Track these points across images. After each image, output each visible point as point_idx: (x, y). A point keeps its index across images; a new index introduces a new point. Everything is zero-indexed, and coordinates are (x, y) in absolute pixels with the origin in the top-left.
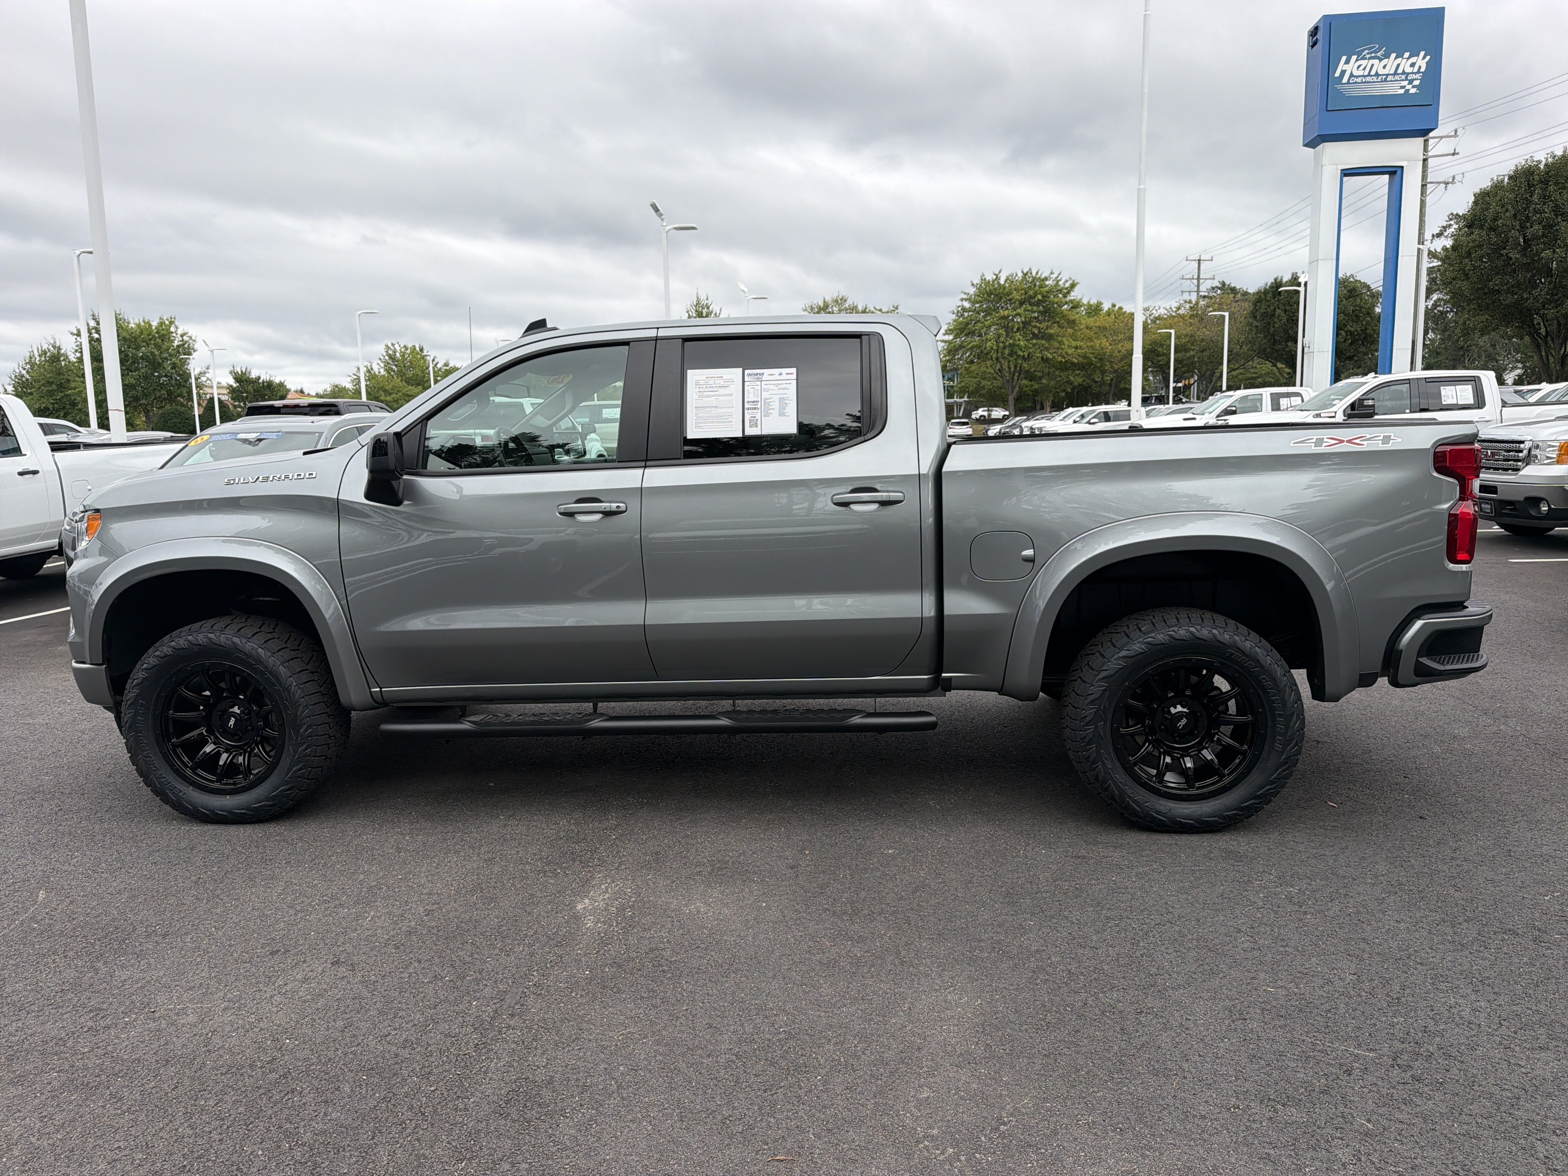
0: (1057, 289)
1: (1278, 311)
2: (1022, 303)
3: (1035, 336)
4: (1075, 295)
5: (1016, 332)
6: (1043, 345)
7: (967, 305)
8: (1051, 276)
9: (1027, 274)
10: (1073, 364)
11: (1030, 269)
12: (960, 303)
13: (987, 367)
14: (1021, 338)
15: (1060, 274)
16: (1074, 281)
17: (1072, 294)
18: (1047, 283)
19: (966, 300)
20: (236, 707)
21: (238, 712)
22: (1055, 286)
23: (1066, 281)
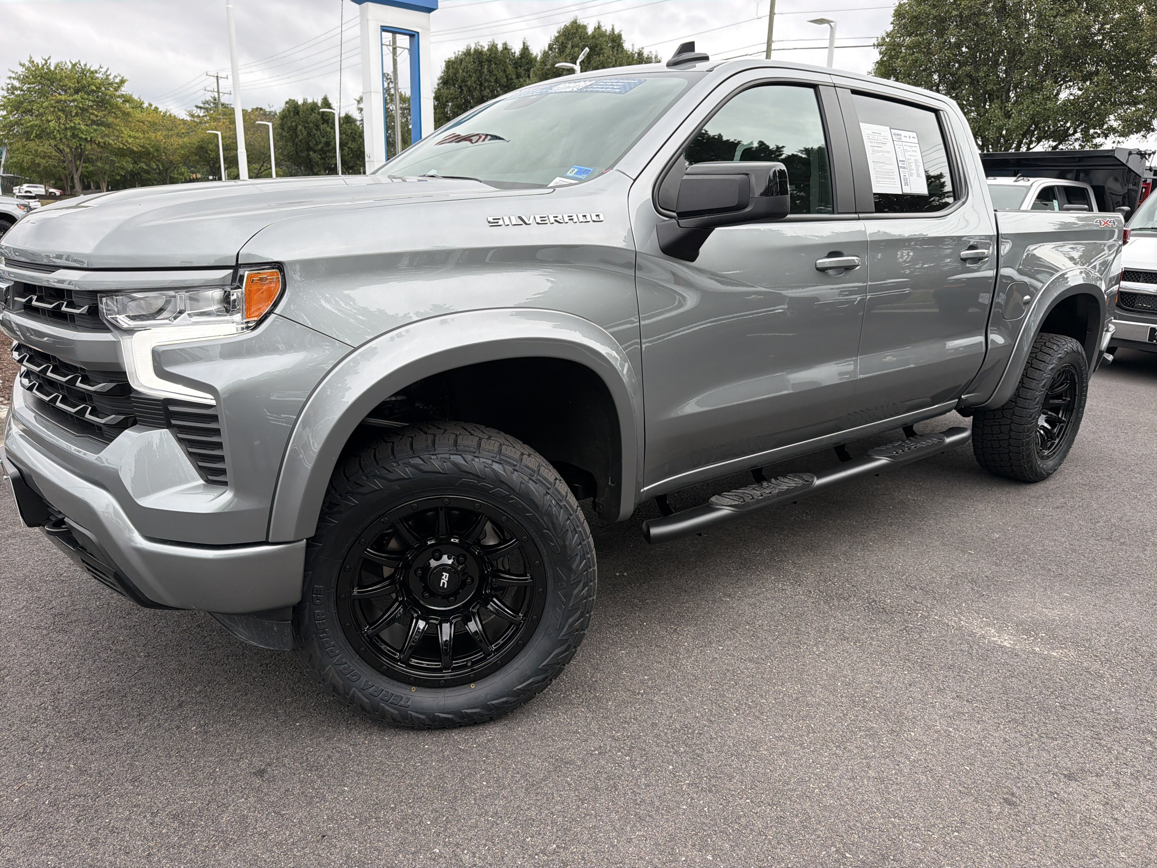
0: (107, 83)
1: (300, 127)
2: (77, 92)
3: (94, 122)
4: (125, 90)
5: (74, 116)
6: (103, 131)
7: (17, 84)
8: (101, 70)
9: (76, 64)
10: (133, 152)
11: (79, 61)
12: (8, 81)
13: (46, 147)
14: (81, 122)
15: (108, 69)
16: (123, 78)
17: (123, 89)
18: (97, 75)
19: (14, 78)
20: (445, 557)
21: (450, 562)
22: (105, 79)
23: (115, 77)
